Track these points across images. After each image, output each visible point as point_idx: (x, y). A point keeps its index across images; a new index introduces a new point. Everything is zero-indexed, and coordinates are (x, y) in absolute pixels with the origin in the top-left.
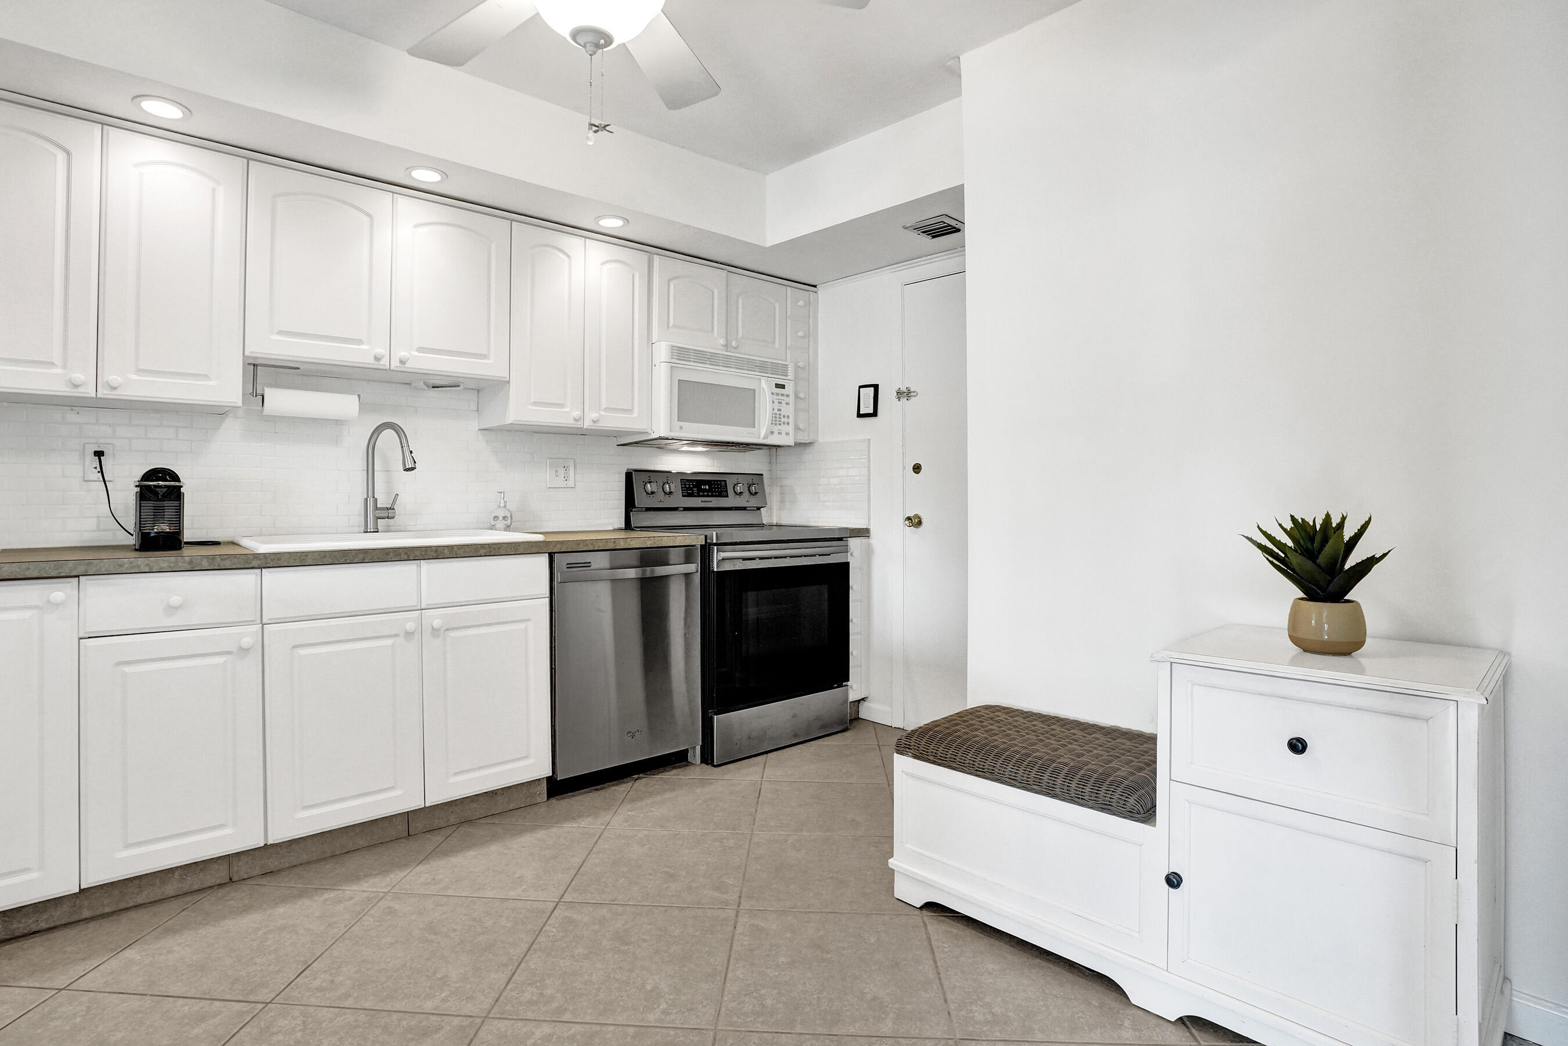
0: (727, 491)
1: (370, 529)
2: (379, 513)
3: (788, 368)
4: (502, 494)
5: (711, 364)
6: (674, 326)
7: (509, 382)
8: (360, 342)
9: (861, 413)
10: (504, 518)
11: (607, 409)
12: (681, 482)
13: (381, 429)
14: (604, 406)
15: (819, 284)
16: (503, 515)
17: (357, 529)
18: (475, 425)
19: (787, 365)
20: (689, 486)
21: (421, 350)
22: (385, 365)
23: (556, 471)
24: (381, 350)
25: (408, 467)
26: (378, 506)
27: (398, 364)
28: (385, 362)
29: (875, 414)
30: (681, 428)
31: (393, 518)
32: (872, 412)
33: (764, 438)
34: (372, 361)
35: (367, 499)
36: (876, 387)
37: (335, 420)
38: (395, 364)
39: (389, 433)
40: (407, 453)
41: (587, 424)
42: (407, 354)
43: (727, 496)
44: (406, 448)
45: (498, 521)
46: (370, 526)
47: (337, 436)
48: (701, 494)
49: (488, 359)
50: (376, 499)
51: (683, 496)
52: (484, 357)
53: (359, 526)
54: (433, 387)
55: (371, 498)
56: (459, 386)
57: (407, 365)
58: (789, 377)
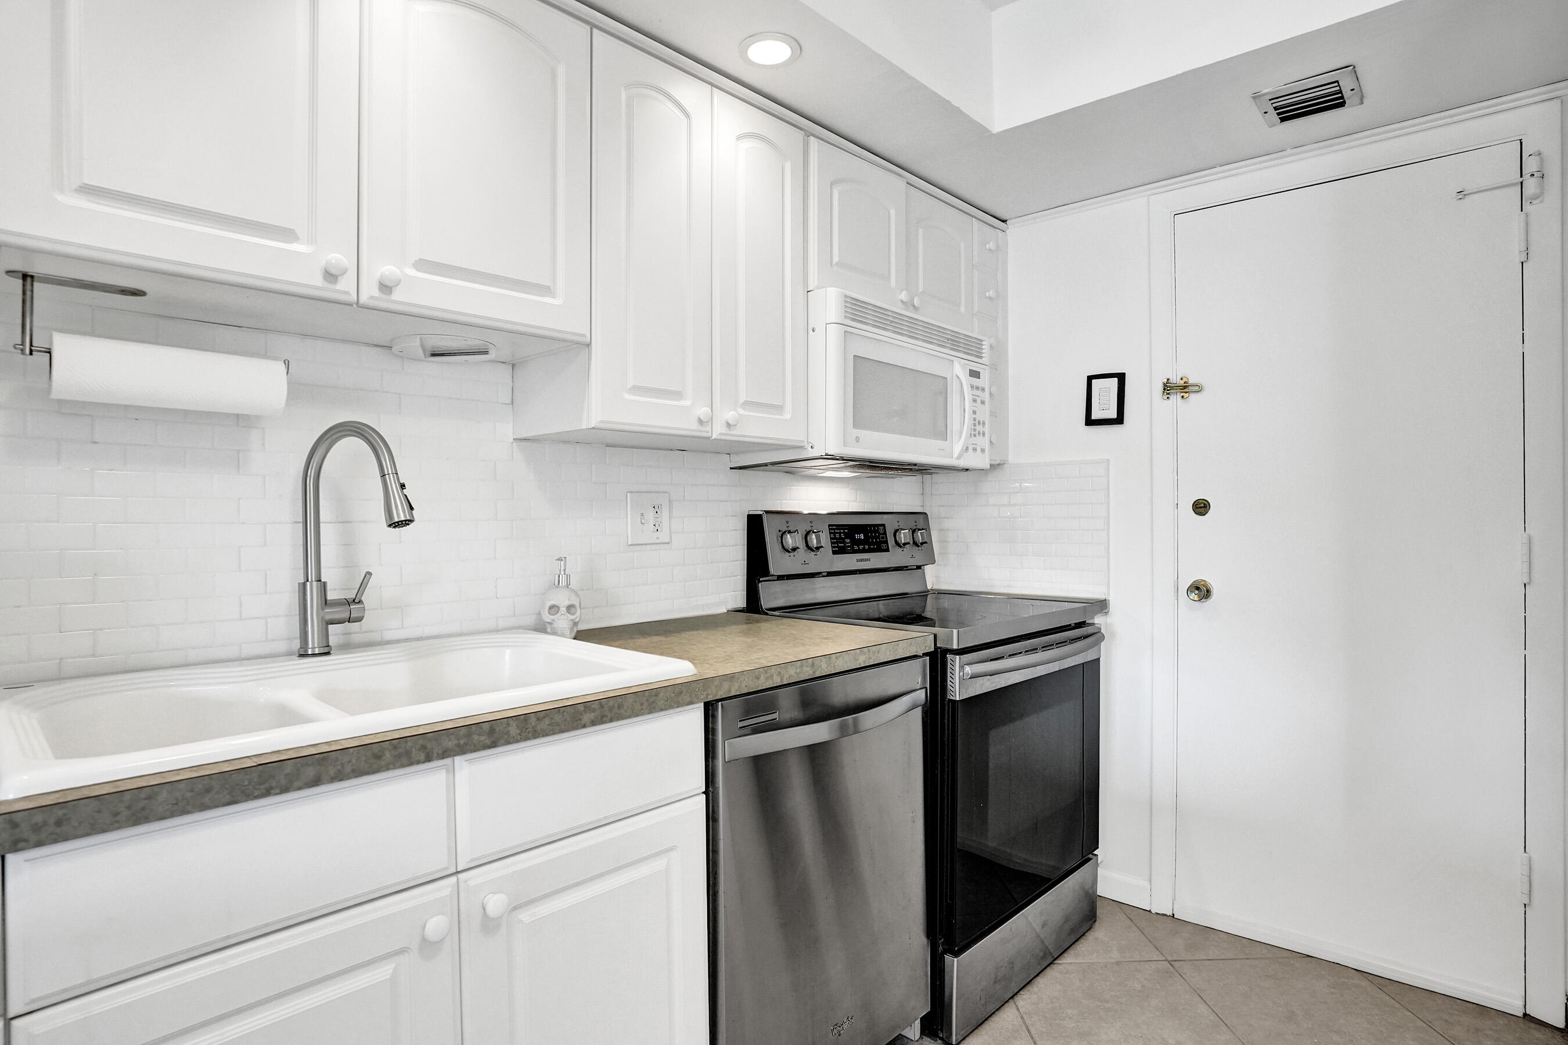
0: (886, 542)
1: (313, 648)
2: (331, 613)
3: (982, 345)
4: (562, 563)
5: (894, 332)
6: (840, 264)
7: (589, 345)
8: (288, 234)
9: (1093, 418)
10: (570, 608)
11: (747, 404)
12: (830, 529)
13: (334, 437)
14: (743, 398)
15: (1010, 219)
16: (567, 603)
17: (282, 647)
18: (507, 431)
19: (981, 340)
20: (840, 536)
21: (422, 265)
22: (347, 293)
23: (642, 515)
24: (340, 257)
25: (396, 520)
26: (329, 598)
27: (376, 293)
28: (346, 286)
29: (1119, 420)
30: (857, 439)
31: (359, 619)
32: (1116, 417)
33: (958, 458)
34: (318, 281)
35: (304, 585)
36: (1121, 377)
37: (234, 414)
38: (369, 292)
39: (350, 446)
40: (394, 487)
41: (717, 431)
42: (398, 271)
43: (887, 550)
44: (391, 480)
45: (559, 614)
46: (313, 643)
47: (238, 451)
48: (856, 547)
49: (554, 297)
50: (325, 584)
51: (834, 553)
52: (546, 290)
53: (289, 639)
54: (434, 355)
55: (315, 583)
56: (486, 353)
57: (397, 295)
58: (984, 360)
